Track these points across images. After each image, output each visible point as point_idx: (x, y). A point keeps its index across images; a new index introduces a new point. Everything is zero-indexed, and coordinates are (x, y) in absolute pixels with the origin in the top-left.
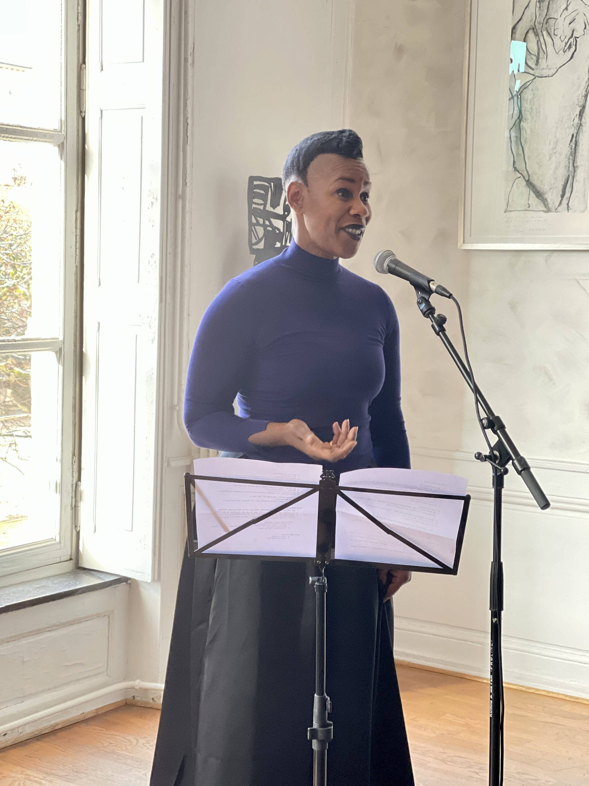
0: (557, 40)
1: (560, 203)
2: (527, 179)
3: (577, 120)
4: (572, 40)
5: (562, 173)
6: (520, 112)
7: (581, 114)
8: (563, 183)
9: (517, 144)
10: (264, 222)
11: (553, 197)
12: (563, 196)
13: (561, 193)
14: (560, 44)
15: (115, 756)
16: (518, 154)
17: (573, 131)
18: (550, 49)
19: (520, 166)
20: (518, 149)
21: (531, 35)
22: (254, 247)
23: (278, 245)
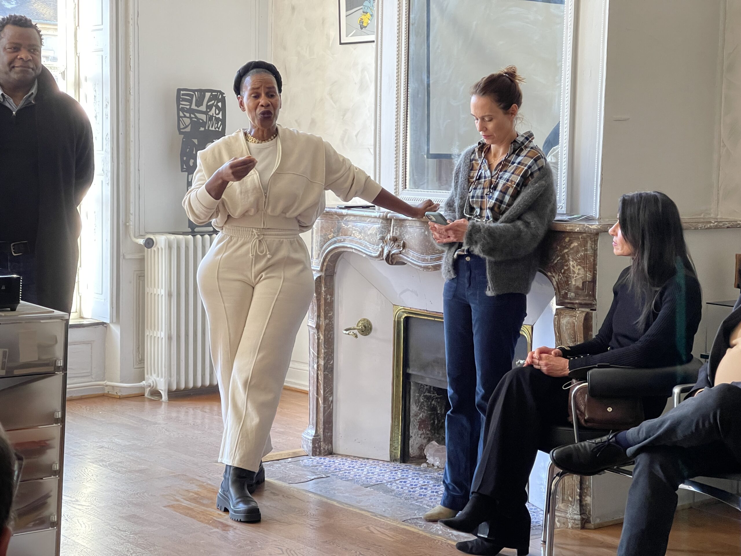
10: (190, 115)
22: (182, 130)
23: (202, 129)
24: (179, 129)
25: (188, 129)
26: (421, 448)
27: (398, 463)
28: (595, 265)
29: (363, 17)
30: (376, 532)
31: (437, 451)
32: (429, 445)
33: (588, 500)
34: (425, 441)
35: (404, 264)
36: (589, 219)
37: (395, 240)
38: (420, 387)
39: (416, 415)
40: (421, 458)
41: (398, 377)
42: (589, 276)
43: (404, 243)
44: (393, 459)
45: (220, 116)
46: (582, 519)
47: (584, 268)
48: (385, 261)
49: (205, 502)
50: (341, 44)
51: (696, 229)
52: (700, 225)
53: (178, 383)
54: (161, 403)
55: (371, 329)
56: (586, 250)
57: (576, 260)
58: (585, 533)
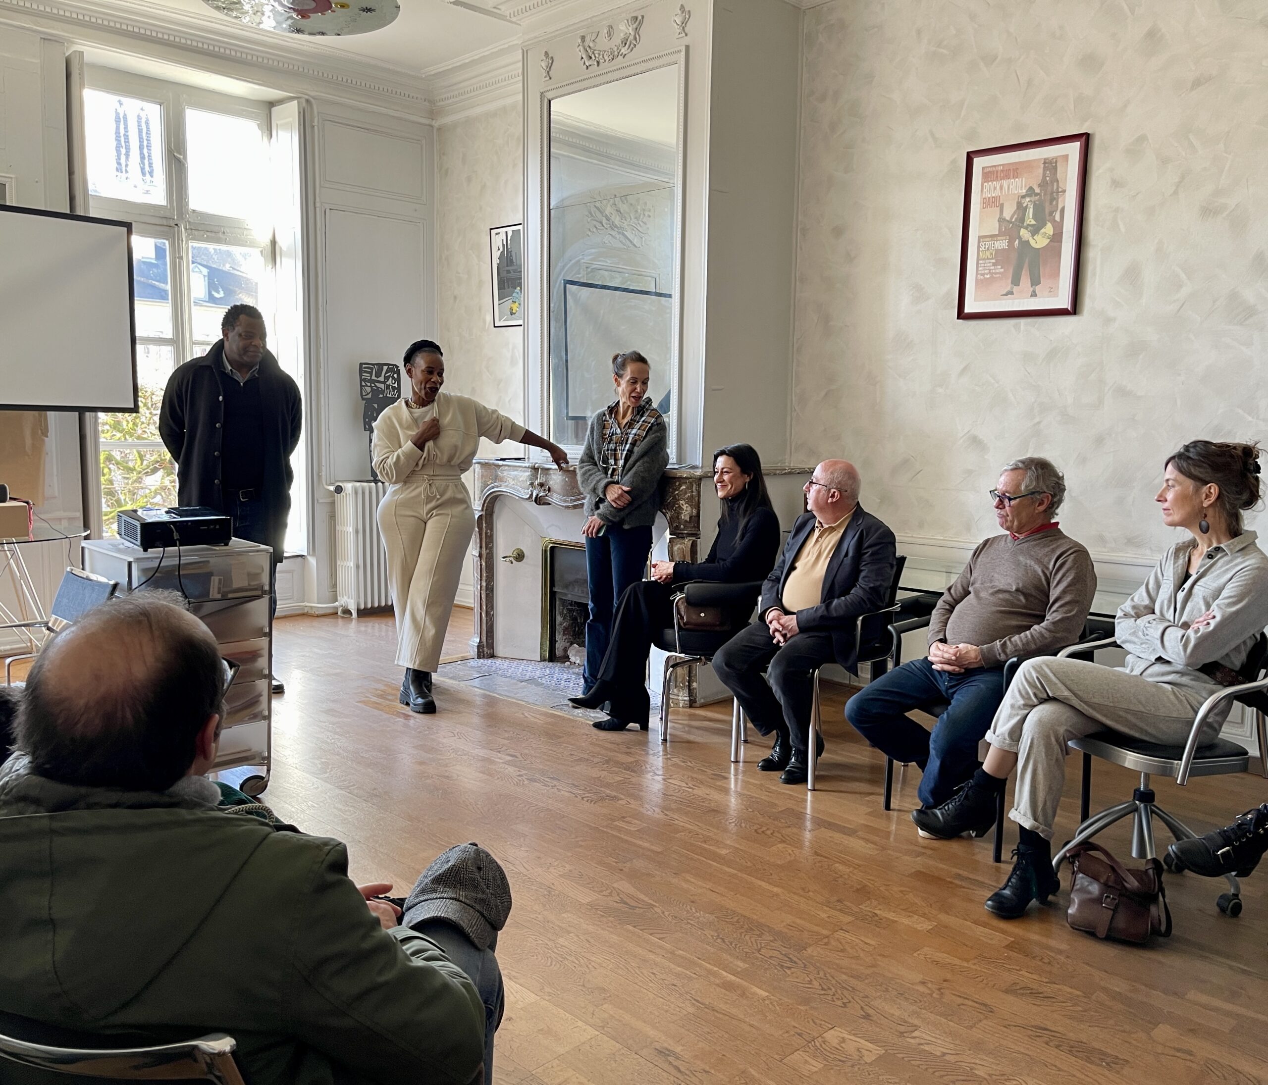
10: (371, 385)
22: (364, 397)
23: (381, 396)
24: (362, 395)
25: (369, 396)
26: (565, 650)
27: (547, 663)
28: (699, 503)
29: (512, 305)
30: (529, 716)
31: (578, 651)
32: (571, 648)
33: (695, 685)
34: (568, 644)
35: (550, 504)
36: (694, 467)
37: (541, 485)
38: (563, 602)
39: (561, 624)
40: (566, 658)
41: (546, 594)
42: (695, 512)
43: (549, 488)
44: (543, 660)
45: (396, 385)
46: (690, 700)
47: (690, 505)
48: (534, 503)
49: (390, 698)
50: (495, 327)
51: (775, 474)
52: (778, 472)
53: (365, 603)
54: (352, 620)
55: (524, 556)
56: (692, 492)
57: (684, 500)
58: (692, 711)
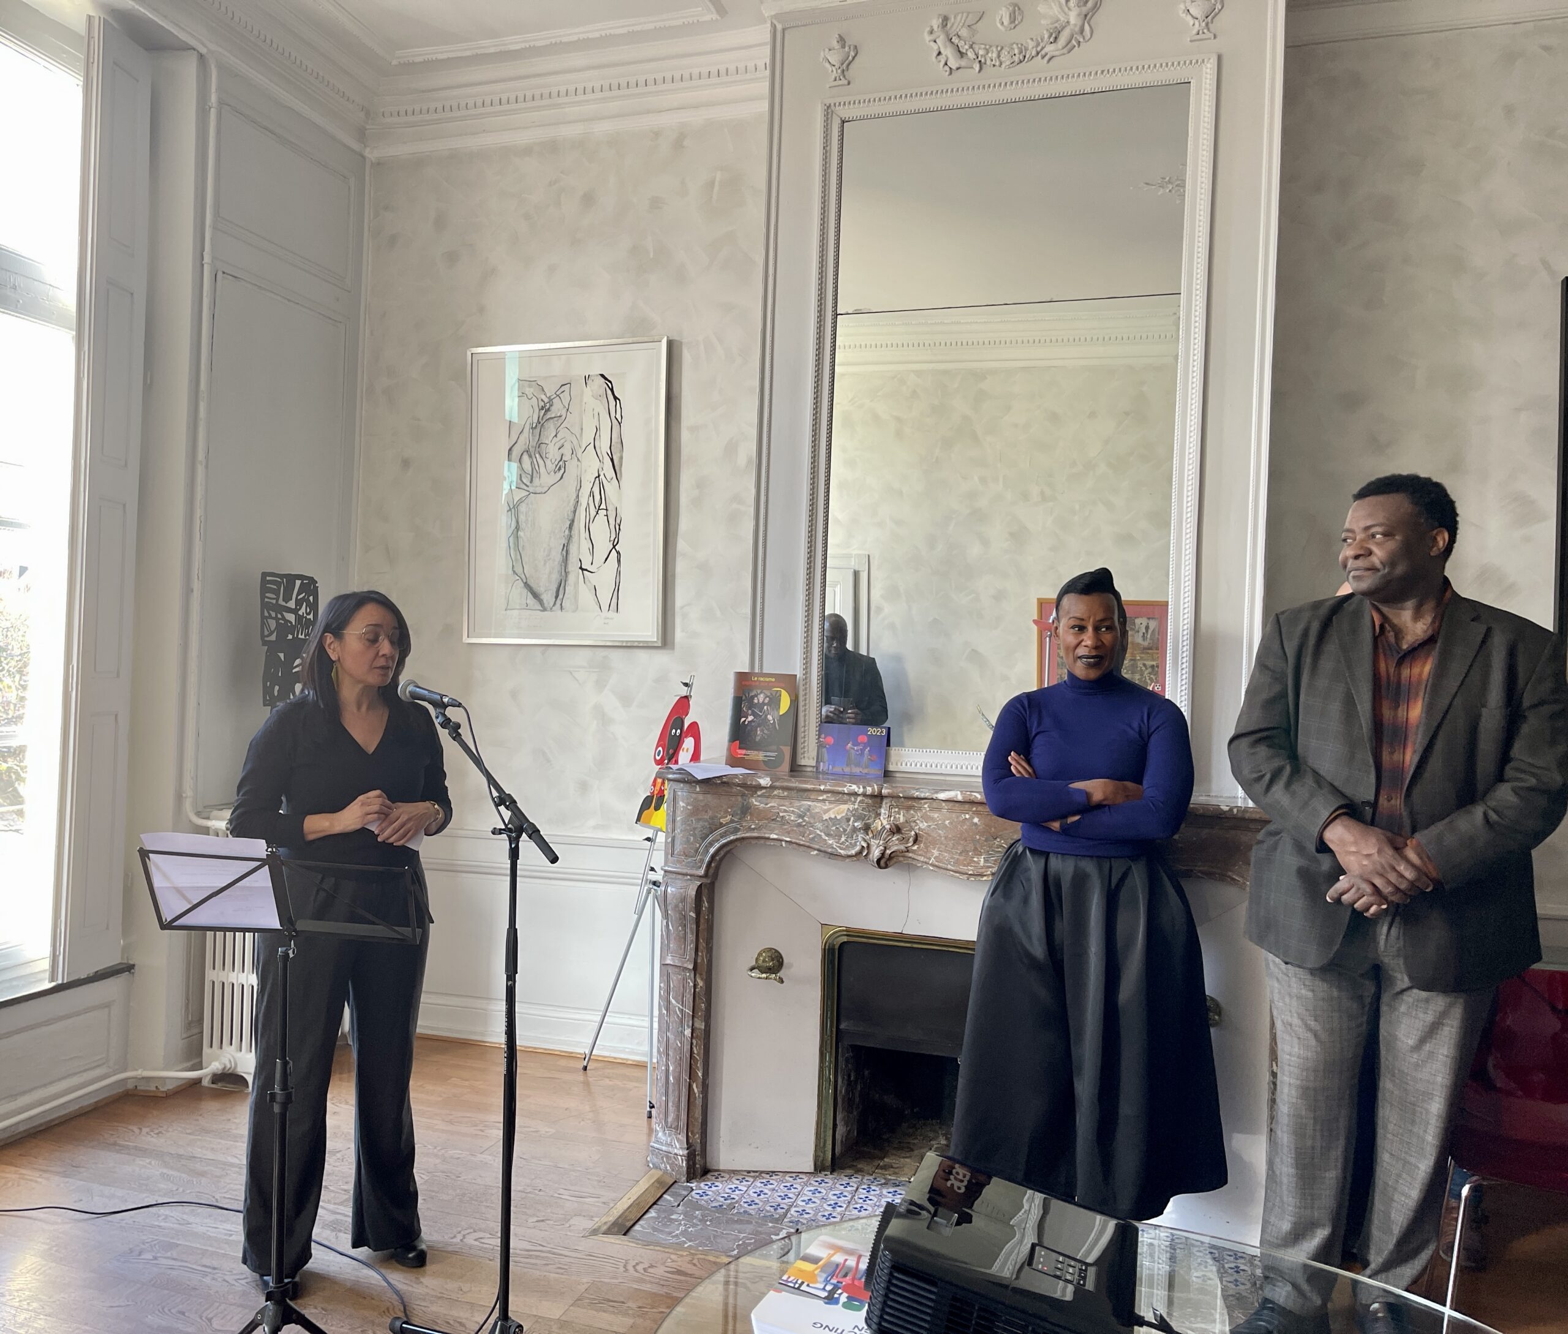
0: (548, 462)
1: (555, 604)
2: (525, 581)
3: (567, 532)
4: (561, 463)
5: (555, 577)
6: (517, 522)
7: (571, 527)
8: (556, 586)
9: (515, 550)
10: (276, 615)
11: (548, 598)
12: (557, 597)
13: (555, 594)
14: (551, 466)
15: (117, 1148)
16: (516, 560)
17: (564, 541)
18: (542, 469)
19: (519, 570)
20: (516, 555)
21: (526, 457)
22: (266, 639)
23: (290, 637)
24: (263, 636)
25: (273, 638)
